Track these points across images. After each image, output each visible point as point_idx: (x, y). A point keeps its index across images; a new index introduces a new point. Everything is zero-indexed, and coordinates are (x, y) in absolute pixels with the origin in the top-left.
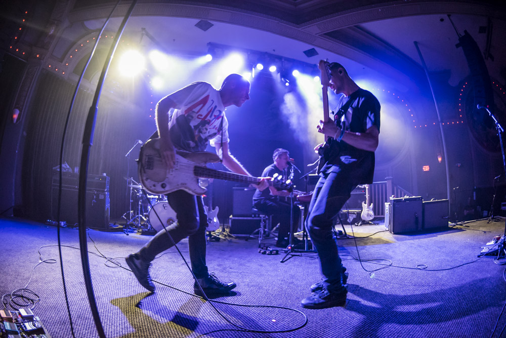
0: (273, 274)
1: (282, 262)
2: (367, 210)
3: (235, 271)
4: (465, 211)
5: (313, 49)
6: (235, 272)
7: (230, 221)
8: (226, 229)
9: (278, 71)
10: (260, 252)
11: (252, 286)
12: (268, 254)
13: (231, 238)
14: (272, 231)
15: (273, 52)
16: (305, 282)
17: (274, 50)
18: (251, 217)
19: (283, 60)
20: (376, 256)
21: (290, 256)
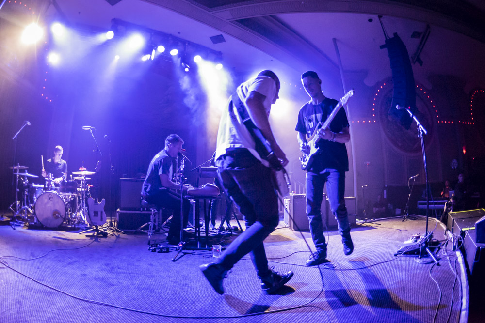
0: (164, 274)
1: (174, 261)
3: (124, 271)
4: (374, 208)
5: (221, 35)
6: (124, 273)
7: (118, 214)
8: (113, 223)
9: (179, 55)
10: (149, 250)
11: (143, 289)
12: (158, 252)
13: (119, 234)
14: (162, 226)
15: (178, 36)
16: (200, 283)
17: (179, 33)
18: (140, 210)
19: (187, 44)
20: (276, 255)
21: (182, 254)
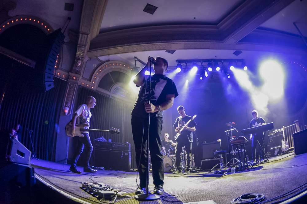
2: (285, 144)
7: (201, 162)
15: (215, 58)
18: (213, 159)
19: (223, 62)
